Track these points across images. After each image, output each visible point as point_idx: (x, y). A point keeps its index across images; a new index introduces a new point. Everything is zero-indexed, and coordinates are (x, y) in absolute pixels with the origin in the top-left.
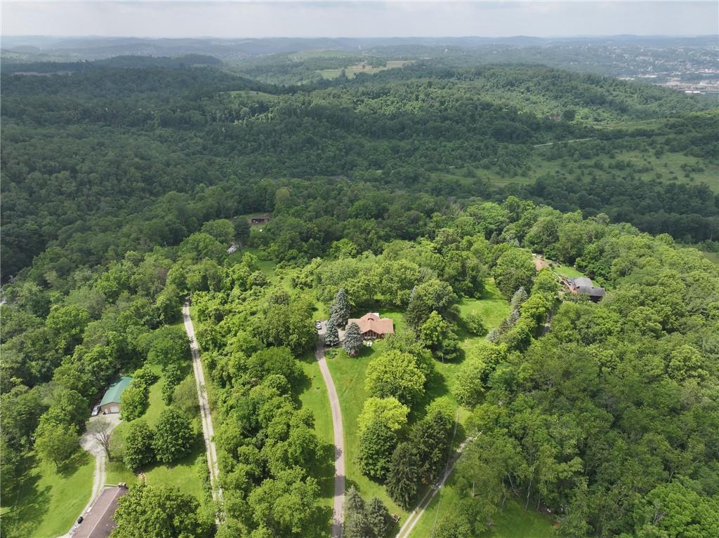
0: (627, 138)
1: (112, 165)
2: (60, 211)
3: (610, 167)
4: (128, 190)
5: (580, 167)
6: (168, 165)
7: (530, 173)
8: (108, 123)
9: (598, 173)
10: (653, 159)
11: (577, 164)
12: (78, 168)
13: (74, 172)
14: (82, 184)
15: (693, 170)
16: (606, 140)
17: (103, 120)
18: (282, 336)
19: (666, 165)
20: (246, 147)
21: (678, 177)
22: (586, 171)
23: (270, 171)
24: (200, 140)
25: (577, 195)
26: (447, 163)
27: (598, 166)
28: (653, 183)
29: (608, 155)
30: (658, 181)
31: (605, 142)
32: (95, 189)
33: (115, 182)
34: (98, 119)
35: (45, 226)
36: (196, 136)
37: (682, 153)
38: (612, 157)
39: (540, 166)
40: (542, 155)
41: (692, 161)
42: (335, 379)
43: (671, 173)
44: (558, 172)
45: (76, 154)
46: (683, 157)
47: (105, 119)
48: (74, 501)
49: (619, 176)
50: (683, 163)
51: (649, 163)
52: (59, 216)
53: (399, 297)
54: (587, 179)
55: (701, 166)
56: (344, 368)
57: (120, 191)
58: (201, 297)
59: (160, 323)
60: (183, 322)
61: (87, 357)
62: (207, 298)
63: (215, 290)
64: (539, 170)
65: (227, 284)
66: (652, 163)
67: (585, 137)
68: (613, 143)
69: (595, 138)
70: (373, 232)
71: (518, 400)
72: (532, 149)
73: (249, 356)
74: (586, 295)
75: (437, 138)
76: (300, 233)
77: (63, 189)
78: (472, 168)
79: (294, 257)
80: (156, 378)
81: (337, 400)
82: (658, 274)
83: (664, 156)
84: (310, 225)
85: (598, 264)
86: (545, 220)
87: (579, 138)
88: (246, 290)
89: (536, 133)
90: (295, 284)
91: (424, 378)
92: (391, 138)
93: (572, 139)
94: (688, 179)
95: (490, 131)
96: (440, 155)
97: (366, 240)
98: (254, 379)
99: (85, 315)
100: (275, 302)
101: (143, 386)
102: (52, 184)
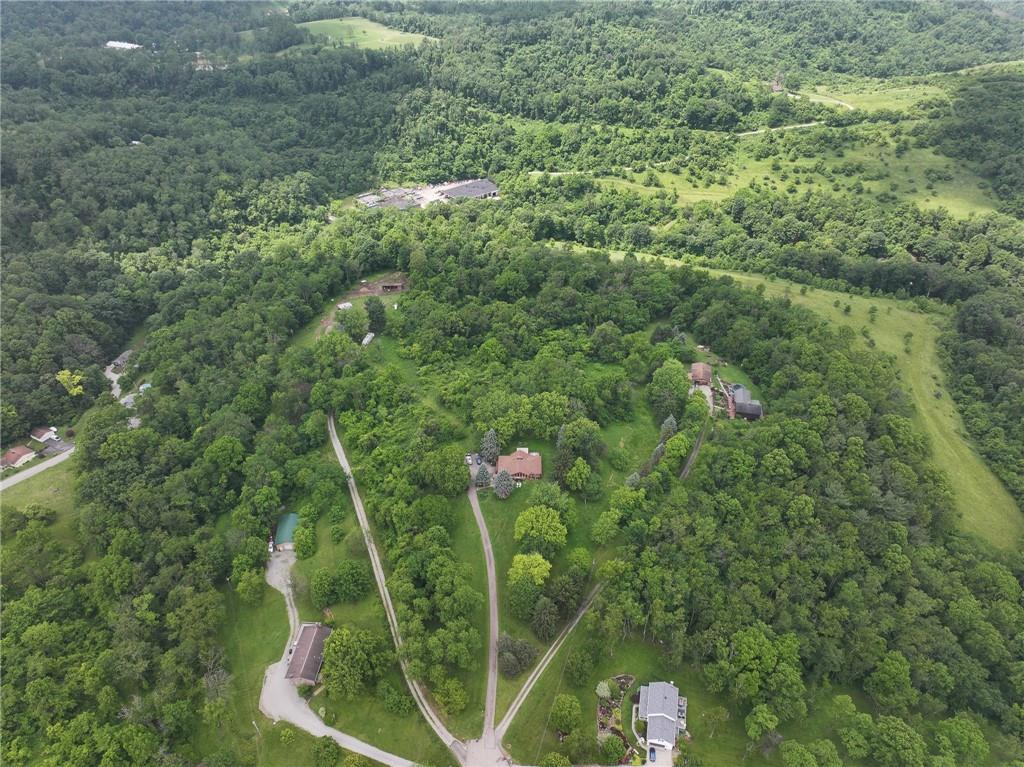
9: (817, 179)
10: (892, 159)
15: (939, 178)
21: (918, 189)
22: (802, 177)
26: (622, 164)
27: (818, 169)
28: (883, 198)
29: (834, 153)
30: (891, 194)
39: (745, 168)
40: (749, 150)
42: (489, 524)
44: (766, 179)
48: (278, 634)
51: (886, 165)
52: (149, 272)
53: (548, 433)
56: (495, 511)
57: (210, 223)
58: (348, 418)
59: (309, 447)
60: (332, 444)
61: (257, 498)
62: (354, 419)
63: (360, 408)
64: (742, 175)
65: (372, 401)
66: (890, 165)
67: (809, 121)
68: (844, 132)
69: (823, 122)
70: (524, 326)
71: (644, 554)
72: (736, 141)
73: (409, 503)
74: (741, 413)
75: (612, 122)
76: (444, 329)
77: (145, 231)
78: (655, 172)
79: (438, 360)
80: (321, 513)
81: (490, 546)
82: (811, 398)
83: (907, 154)
84: (453, 318)
85: (763, 369)
86: (715, 311)
87: (801, 122)
88: (392, 406)
89: (744, 115)
90: (442, 402)
91: (566, 530)
92: (551, 119)
93: (792, 124)
94: (930, 192)
95: (683, 114)
96: (614, 151)
97: (516, 336)
98: (416, 527)
99: (240, 447)
100: (425, 432)
101: (312, 525)
102: (131, 223)
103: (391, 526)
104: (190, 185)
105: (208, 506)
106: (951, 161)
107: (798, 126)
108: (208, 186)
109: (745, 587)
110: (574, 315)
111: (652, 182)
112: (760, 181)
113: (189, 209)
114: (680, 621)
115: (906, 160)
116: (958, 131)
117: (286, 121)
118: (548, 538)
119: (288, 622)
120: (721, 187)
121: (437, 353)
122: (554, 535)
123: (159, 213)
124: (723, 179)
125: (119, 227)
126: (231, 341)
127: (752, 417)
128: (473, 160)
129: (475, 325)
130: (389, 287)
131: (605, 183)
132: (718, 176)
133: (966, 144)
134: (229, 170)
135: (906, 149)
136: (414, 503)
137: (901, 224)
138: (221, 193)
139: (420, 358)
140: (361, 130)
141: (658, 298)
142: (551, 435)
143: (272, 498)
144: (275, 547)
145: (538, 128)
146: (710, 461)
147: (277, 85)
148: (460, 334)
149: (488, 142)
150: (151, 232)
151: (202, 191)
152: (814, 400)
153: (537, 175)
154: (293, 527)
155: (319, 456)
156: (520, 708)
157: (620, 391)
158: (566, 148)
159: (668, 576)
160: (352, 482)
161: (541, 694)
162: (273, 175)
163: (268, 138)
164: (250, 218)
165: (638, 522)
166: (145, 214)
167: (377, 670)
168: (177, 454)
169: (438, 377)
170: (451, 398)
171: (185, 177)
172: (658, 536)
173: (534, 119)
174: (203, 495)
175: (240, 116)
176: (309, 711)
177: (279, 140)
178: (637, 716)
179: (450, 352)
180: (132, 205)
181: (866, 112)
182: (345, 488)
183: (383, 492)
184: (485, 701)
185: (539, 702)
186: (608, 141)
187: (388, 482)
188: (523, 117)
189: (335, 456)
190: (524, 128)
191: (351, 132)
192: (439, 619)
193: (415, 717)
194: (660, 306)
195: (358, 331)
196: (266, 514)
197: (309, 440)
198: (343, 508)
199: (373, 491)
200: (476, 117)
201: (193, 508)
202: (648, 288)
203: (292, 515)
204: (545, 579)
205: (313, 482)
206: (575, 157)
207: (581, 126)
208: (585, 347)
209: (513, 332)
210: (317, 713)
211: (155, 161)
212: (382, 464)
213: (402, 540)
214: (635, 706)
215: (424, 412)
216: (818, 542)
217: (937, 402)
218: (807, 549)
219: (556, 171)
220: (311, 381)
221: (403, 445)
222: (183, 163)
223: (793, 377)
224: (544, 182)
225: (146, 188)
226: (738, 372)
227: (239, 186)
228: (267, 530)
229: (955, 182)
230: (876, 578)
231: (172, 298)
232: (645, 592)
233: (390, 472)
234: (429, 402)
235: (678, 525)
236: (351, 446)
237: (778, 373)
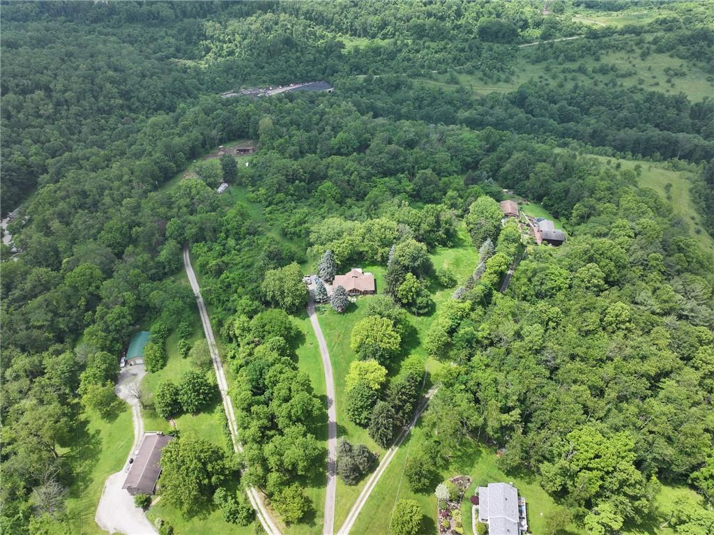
0: (616, 36)
1: (87, 81)
2: (43, 138)
4: (106, 108)
5: (563, 72)
6: (144, 76)
7: (514, 78)
8: (69, 18)
9: (581, 77)
10: (638, 61)
11: (561, 67)
12: (51, 86)
13: (48, 90)
14: (58, 104)
15: (676, 74)
16: (594, 38)
17: (63, 13)
18: (278, 298)
19: (649, 69)
20: (222, 49)
21: (660, 82)
22: (569, 76)
23: (248, 78)
24: (172, 40)
25: (557, 106)
26: (430, 68)
27: (582, 70)
28: (633, 90)
29: (593, 57)
30: (639, 87)
31: (592, 41)
32: (74, 109)
33: (93, 99)
34: (58, 13)
35: (32, 156)
36: (167, 34)
37: (669, 54)
38: (597, 59)
39: (524, 70)
40: (526, 57)
41: (676, 63)
42: (326, 335)
43: (654, 77)
44: (541, 77)
45: (46, 68)
46: (668, 59)
47: (65, 12)
48: (122, 443)
49: (601, 81)
50: (666, 66)
51: (634, 66)
52: (43, 143)
53: (379, 255)
54: (569, 86)
55: (685, 70)
56: (332, 324)
57: (99, 110)
58: (200, 248)
59: (165, 274)
60: (185, 272)
61: (109, 317)
62: (206, 249)
63: (211, 240)
64: (521, 75)
65: (223, 235)
66: (636, 66)
67: (572, 35)
68: (600, 42)
69: (583, 36)
70: (356, 173)
71: (475, 359)
72: (517, 51)
73: (251, 318)
74: (548, 241)
75: (421, 37)
76: (287, 175)
77: (41, 112)
78: (455, 73)
79: (282, 202)
80: (170, 331)
81: (328, 355)
82: (611, 223)
83: (649, 58)
84: (295, 167)
85: (562, 204)
86: (517, 158)
87: (565, 36)
88: (239, 239)
89: (522, 31)
90: (284, 234)
91: (399, 338)
92: (373, 37)
93: (560, 37)
94: (670, 84)
95: (475, 30)
96: (423, 58)
97: (348, 181)
98: (257, 339)
99: (98, 273)
100: (268, 256)
101: (161, 340)
102: (29, 106)
103: (234, 340)
104: (82, 78)
105: (67, 326)
106: (684, 62)
107: (564, 39)
108: (97, 81)
110: (398, 167)
111: (454, 81)
112: (536, 79)
113: (81, 96)
114: (516, 422)
115: (649, 62)
116: (689, 39)
117: (166, 40)
118: (383, 345)
119: (133, 431)
120: (506, 84)
121: (281, 196)
122: (389, 343)
123: (54, 100)
124: (507, 77)
125: (19, 109)
126: (102, 189)
127: (557, 243)
128: (313, 67)
129: (313, 173)
130: (241, 151)
131: (416, 82)
132: (503, 76)
133: (697, 48)
134: (116, 70)
135: (648, 54)
136: (256, 317)
137: (650, 108)
138: (108, 86)
139: (266, 200)
140: (225, 46)
141: (467, 153)
142: (382, 256)
143: (124, 317)
144: (126, 362)
145: (363, 43)
147: (159, 12)
148: (301, 180)
149: (324, 53)
150: (47, 114)
151: (92, 84)
152: (614, 225)
153: (362, 77)
154: (143, 343)
155: (173, 282)
156: (360, 513)
157: (443, 218)
158: (385, 57)
159: (500, 377)
160: (201, 300)
161: (379, 498)
162: (152, 75)
163: (151, 52)
164: (134, 107)
165: (467, 329)
166: (42, 100)
167: (214, 479)
168: (43, 281)
169: (281, 215)
170: (293, 230)
171: (78, 72)
172: (486, 342)
173: (359, 36)
174: (62, 317)
175: (129, 36)
176: (146, 522)
177: (160, 53)
178: (476, 518)
179: (292, 195)
180: (32, 92)
181: (616, 27)
182: (194, 308)
183: (229, 310)
184: (323, 508)
185: (378, 506)
186: (418, 51)
187: (233, 301)
188: (351, 36)
189: (188, 281)
190: (351, 44)
191: (217, 47)
192: (277, 425)
193: (253, 525)
194: (469, 159)
195: (213, 179)
196: (118, 331)
197: (164, 268)
198: (191, 325)
199: (219, 310)
200: (315, 35)
201: (52, 327)
202: (459, 144)
203: (143, 332)
204: (381, 384)
205: (163, 302)
206: (392, 63)
207: (396, 40)
208: (408, 189)
209: (346, 177)
210: (152, 522)
211: (52, 60)
212: (229, 286)
213: (243, 351)
214: (474, 507)
215: (268, 241)
216: (636, 344)
217: (699, 236)
219: (378, 74)
220: (168, 219)
221: (249, 270)
222: (77, 63)
223: (592, 208)
224: (368, 81)
225: (44, 79)
226: (539, 209)
227: (124, 82)
228: (118, 346)
229: (688, 77)
231: (59, 162)
232: (479, 395)
233: (236, 292)
234: (274, 234)
236: (202, 271)
237: (577, 205)
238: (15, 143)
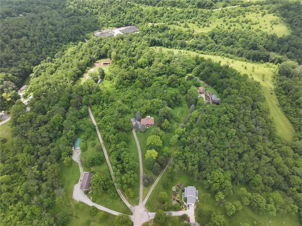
0: (252, 6)
1: (42, 31)
3: (242, 22)
4: (50, 42)
5: (231, 22)
7: (210, 25)
9: (237, 24)
10: (260, 18)
11: (230, 20)
12: (29, 34)
13: (27, 36)
14: (31, 42)
15: (274, 24)
16: (243, 7)
18: (123, 128)
19: (264, 21)
21: (268, 27)
22: (232, 24)
23: (104, 25)
25: (226, 38)
26: (177, 20)
27: (237, 21)
28: (258, 30)
29: (243, 16)
30: (260, 29)
32: (38, 44)
33: (45, 39)
35: (26, 65)
37: (273, 14)
38: (244, 17)
39: (215, 21)
40: (216, 15)
41: (275, 18)
42: (139, 140)
43: (266, 25)
44: (221, 25)
45: (26, 26)
46: (273, 16)
49: (245, 27)
50: (271, 20)
51: (258, 19)
52: (29, 59)
54: (232, 28)
55: (278, 22)
56: (141, 136)
57: (47, 43)
58: (94, 107)
59: (83, 116)
60: (90, 115)
61: (68, 134)
62: (96, 107)
63: (98, 104)
64: (214, 23)
65: (102, 102)
66: (259, 19)
67: (235, 5)
68: (246, 9)
69: (239, 6)
70: (148, 77)
71: (185, 148)
72: (212, 12)
73: (114, 135)
74: (214, 102)
75: (174, 6)
76: (123, 78)
77: (26, 46)
78: (187, 23)
79: (122, 88)
80: (88, 138)
81: (139, 147)
83: (265, 16)
84: (126, 74)
85: (220, 88)
86: (206, 70)
87: (232, 6)
88: (108, 103)
89: (215, 3)
90: (123, 101)
91: (162, 142)
92: (154, 6)
93: (230, 6)
94: (271, 28)
95: (196, 3)
96: (174, 16)
97: (145, 80)
98: (117, 142)
99: (61, 118)
100: (119, 112)
101: (85, 141)
102: (21, 43)
103: (109, 142)
104: (39, 30)
105: (53, 136)
106: (278, 18)
107: (232, 7)
108: (46, 30)
109: (215, 158)
110: (163, 72)
111: (186, 26)
112: (219, 26)
113: (40, 38)
114: (196, 169)
115: (265, 18)
116: (281, 8)
117: (69, 7)
118: (157, 145)
119: (80, 171)
120: (207, 27)
121: (121, 86)
122: (159, 144)
123: (30, 40)
124: (208, 25)
125: (18, 45)
126: (57, 83)
128: (130, 19)
129: (132, 76)
130: (105, 64)
131: (172, 27)
132: (206, 24)
133: (284, 12)
134: (52, 25)
135: (265, 14)
136: (116, 135)
137: (262, 39)
138: (50, 32)
139: (116, 87)
140: (94, 10)
141: (188, 66)
142: (157, 112)
143: (72, 134)
144: (74, 149)
145: (150, 8)
146: (205, 119)
148: (128, 79)
149: (135, 13)
150: (28, 46)
151: (44, 32)
152: (236, 99)
153: (150, 24)
154: (79, 142)
155: (86, 120)
156: (150, 195)
157: (178, 97)
158: (159, 15)
160: (97, 128)
161: (156, 191)
162: (66, 26)
163: (64, 13)
164: (60, 40)
165: (184, 139)
166: (26, 40)
167: (107, 186)
168: (42, 120)
169: (122, 93)
170: (126, 100)
171: (38, 27)
172: (189, 143)
173: (149, 5)
174: (51, 133)
175: (54, 5)
176: (88, 198)
177: (68, 14)
178: (184, 196)
179: (125, 85)
180: (21, 37)
181: (253, 2)
182: (95, 130)
183: (106, 131)
184: (139, 194)
185: (155, 193)
186: (172, 13)
187: (108, 128)
188: (145, 5)
189: (91, 119)
190: (146, 9)
191: (91, 11)
192: (125, 170)
193: (119, 199)
194: (189, 68)
195: (96, 79)
196: (71, 139)
197: (83, 114)
198: (94, 136)
199: (103, 131)
200: (130, 5)
201: (49, 137)
203: (79, 138)
204: (156, 157)
205: (85, 129)
206: (162, 18)
207: (164, 8)
208: (166, 83)
209: (144, 78)
210: (90, 199)
211: (27, 22)
212: (106, 122)
213: (113, 146)
214: (183, 193)
215: (118, 105)
217: (271, 96)
218: (233, 145)
219: (156, 23)
220: (82, 96)
221: (112, 116)
222: (37, 23)
223: (230, 91)
224: (153, 27)
225: (25, 31)
226: (213, 89)
227: (56, 30)
228: (72, 144)
229: (279, 25)
230: (253, 152)
231: (37, 68)
232: (186, 160)
233: (108, 124)
234: (119, 102)
235: (196, 140)
236: (96, 116)
237: (225, 90)
238: (18, 60)
